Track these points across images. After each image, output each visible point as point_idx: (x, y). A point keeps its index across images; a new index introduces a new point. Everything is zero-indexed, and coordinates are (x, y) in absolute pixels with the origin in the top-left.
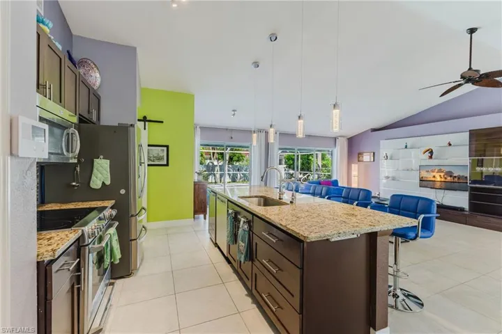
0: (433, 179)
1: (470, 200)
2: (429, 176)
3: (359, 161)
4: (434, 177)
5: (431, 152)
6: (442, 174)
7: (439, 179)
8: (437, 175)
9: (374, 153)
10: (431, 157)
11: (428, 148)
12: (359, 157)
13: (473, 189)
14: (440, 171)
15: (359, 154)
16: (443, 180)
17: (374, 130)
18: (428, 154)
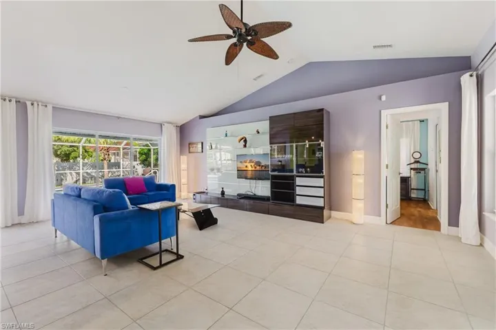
0: (246, 169)
1: (272, 188)
2: (243, 166)
3: (189, 152)
4: (246, 167)
5: (245, 141)
6: (253, 164)
7: (250, 168)
8: (249, 165)
9: (202, 143)
10: (245, 146)
11: (242, 137)
12: (189, 148)
13: (274, 177)
14: (251, 161)
15: (189, 144)
16: (253, 169)
17: (202, 117)
18: (242, 142)
